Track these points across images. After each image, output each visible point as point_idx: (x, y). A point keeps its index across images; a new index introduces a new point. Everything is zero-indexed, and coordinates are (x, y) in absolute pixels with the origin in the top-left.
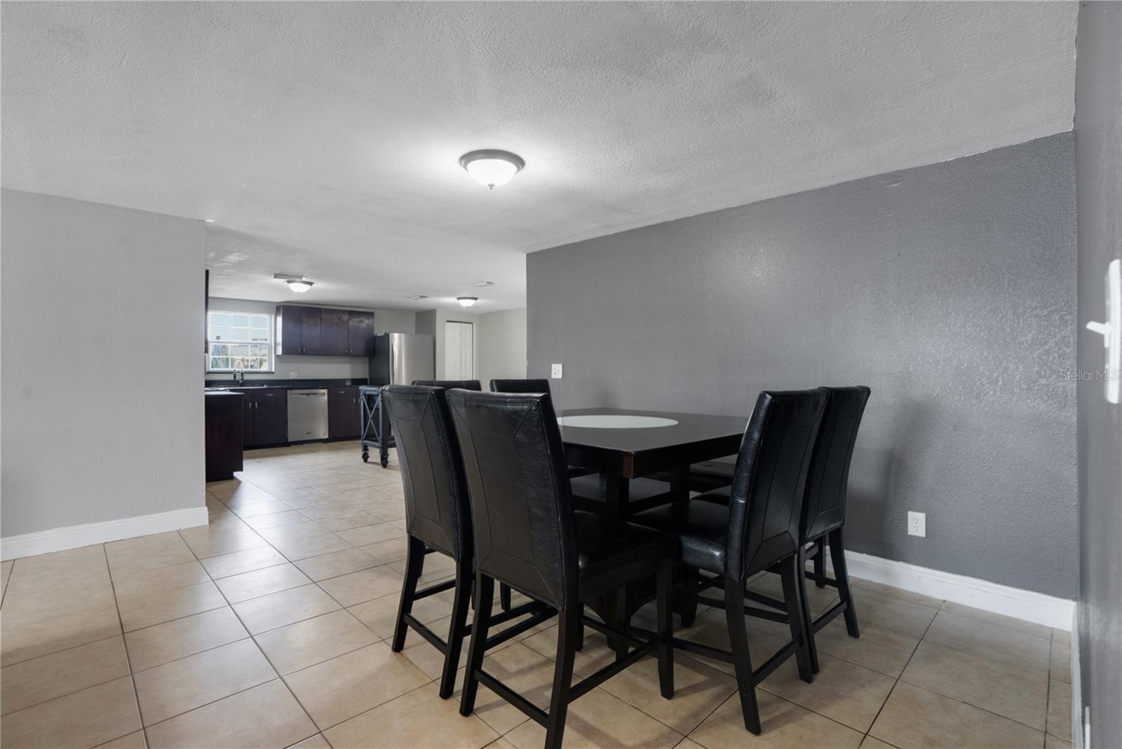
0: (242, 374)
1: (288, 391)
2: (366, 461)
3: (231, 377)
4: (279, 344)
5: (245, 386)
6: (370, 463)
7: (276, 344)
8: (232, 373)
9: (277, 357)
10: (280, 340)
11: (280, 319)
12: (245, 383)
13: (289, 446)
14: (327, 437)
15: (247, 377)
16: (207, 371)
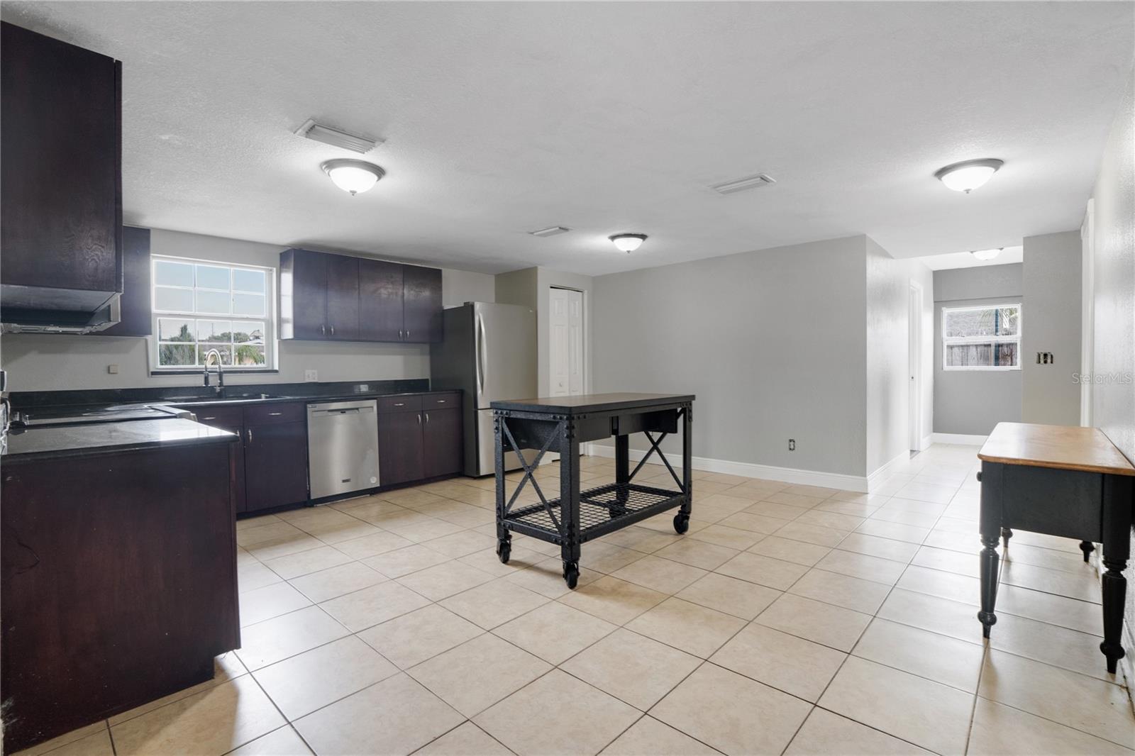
0: (221, 374)
1: (309, 406)
2: (505, 560)
3: (199, 381)
4: (287, 321)
5: (227, 398)
6: (517, 564)
7: (280, 321)
8: (201, 373)
9: (283, 342)
10: (288, 312)
11: (288, 278)
12: (226, 392)
13: (311, 506)
14: (374, 481)
15: (229, 380)
16: (152, 370)
